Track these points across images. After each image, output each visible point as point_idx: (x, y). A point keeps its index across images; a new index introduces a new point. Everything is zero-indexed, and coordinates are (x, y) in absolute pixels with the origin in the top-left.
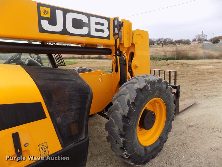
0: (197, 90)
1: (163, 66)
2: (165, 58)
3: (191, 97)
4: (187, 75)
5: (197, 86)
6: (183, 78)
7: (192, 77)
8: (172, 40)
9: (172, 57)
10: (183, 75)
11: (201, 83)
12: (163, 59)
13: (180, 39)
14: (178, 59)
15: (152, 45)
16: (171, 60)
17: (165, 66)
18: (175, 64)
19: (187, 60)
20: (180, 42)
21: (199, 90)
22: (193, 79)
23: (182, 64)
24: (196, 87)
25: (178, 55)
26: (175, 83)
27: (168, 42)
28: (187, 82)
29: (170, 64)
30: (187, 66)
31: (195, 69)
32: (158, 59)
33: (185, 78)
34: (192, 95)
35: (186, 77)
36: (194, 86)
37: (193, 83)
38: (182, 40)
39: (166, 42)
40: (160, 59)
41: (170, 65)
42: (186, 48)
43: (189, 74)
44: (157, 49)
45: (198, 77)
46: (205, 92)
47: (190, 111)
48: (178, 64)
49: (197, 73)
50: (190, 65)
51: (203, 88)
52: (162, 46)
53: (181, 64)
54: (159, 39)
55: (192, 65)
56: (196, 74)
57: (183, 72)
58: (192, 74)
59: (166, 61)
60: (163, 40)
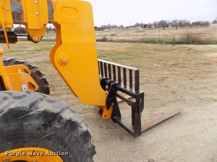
0: (192, 88)
1: (166, 51)
2: (173, 42)
3: (178, 100)
4: (189, 64)
5: (195, 82)
6: (182, 69)
7: (194, 68)
8: (189, 22)
9: (181, 41)
10: (184, 64)
11: (201, 78)
12: (171, 43)
13: (197, 21)
14: (188, 43)
15: (166, 28)
16: (180, 44)
17: (168, 51)
18: (181, 49)
19: (198, 44)
20: (197, 24)
21: (195, 88)
22: (194, 71)
23: (190, 49)
24: (192, 83)
25: (188, 39)
26: (137, 89)
27: (183, 25)
28: (184, 75)
29: (175, 49)
30: (194, 53)
31: (203, 57)
32: (166, 43)
33: (185, 69)
34: (182, 97)
35: (187, 67)
36: (191, 81)
37: (191, 76)
38: (200, 22)
39: (182, 25)
40: (167, 43)
41: (175, 51)
42: (203, 31)
43: (192, 63)
44: (170, 32)
45: (201, 68)
46: (202, 93)
47: (165, 127)
48: (185, 49)
49: (203, 62)
50: (198, 51)
51: (202, 85)
52: (177, 29)
53: (188, 50)
54: (174, 21)
55: (201, 51)
56: (201, 63)
57: (186, 60)
58: (196, 63)
59: (173, 45)
60: (178, 22)
